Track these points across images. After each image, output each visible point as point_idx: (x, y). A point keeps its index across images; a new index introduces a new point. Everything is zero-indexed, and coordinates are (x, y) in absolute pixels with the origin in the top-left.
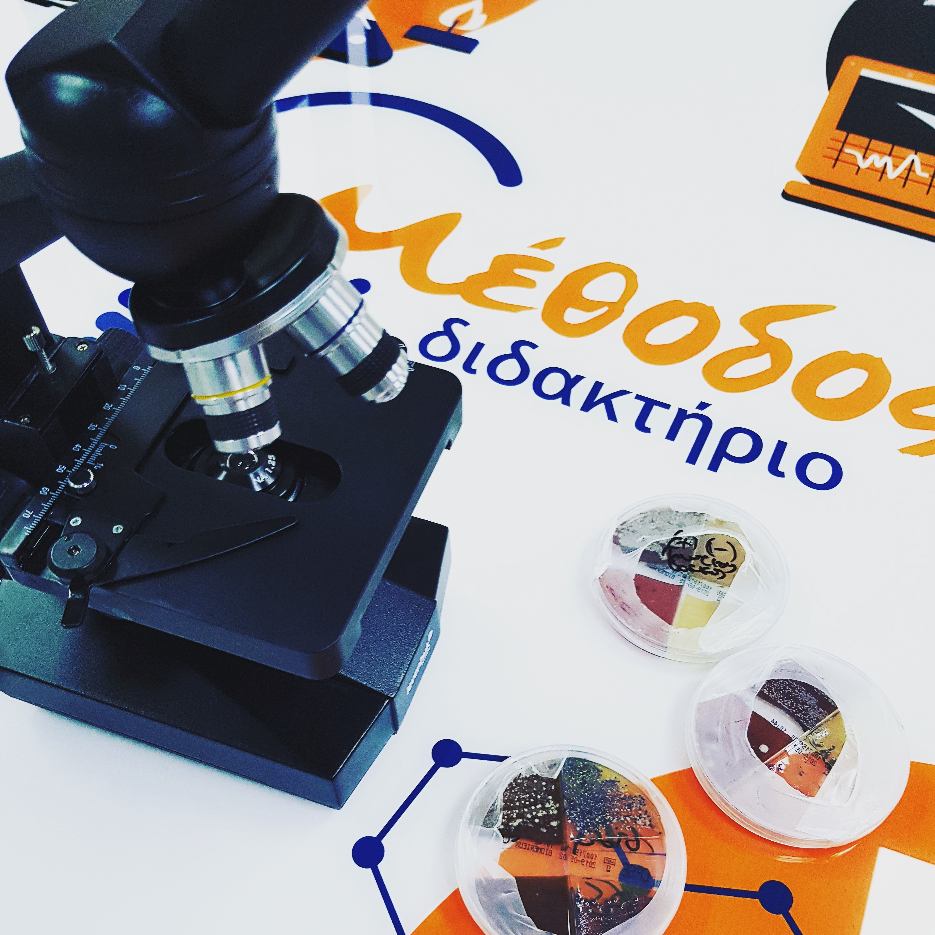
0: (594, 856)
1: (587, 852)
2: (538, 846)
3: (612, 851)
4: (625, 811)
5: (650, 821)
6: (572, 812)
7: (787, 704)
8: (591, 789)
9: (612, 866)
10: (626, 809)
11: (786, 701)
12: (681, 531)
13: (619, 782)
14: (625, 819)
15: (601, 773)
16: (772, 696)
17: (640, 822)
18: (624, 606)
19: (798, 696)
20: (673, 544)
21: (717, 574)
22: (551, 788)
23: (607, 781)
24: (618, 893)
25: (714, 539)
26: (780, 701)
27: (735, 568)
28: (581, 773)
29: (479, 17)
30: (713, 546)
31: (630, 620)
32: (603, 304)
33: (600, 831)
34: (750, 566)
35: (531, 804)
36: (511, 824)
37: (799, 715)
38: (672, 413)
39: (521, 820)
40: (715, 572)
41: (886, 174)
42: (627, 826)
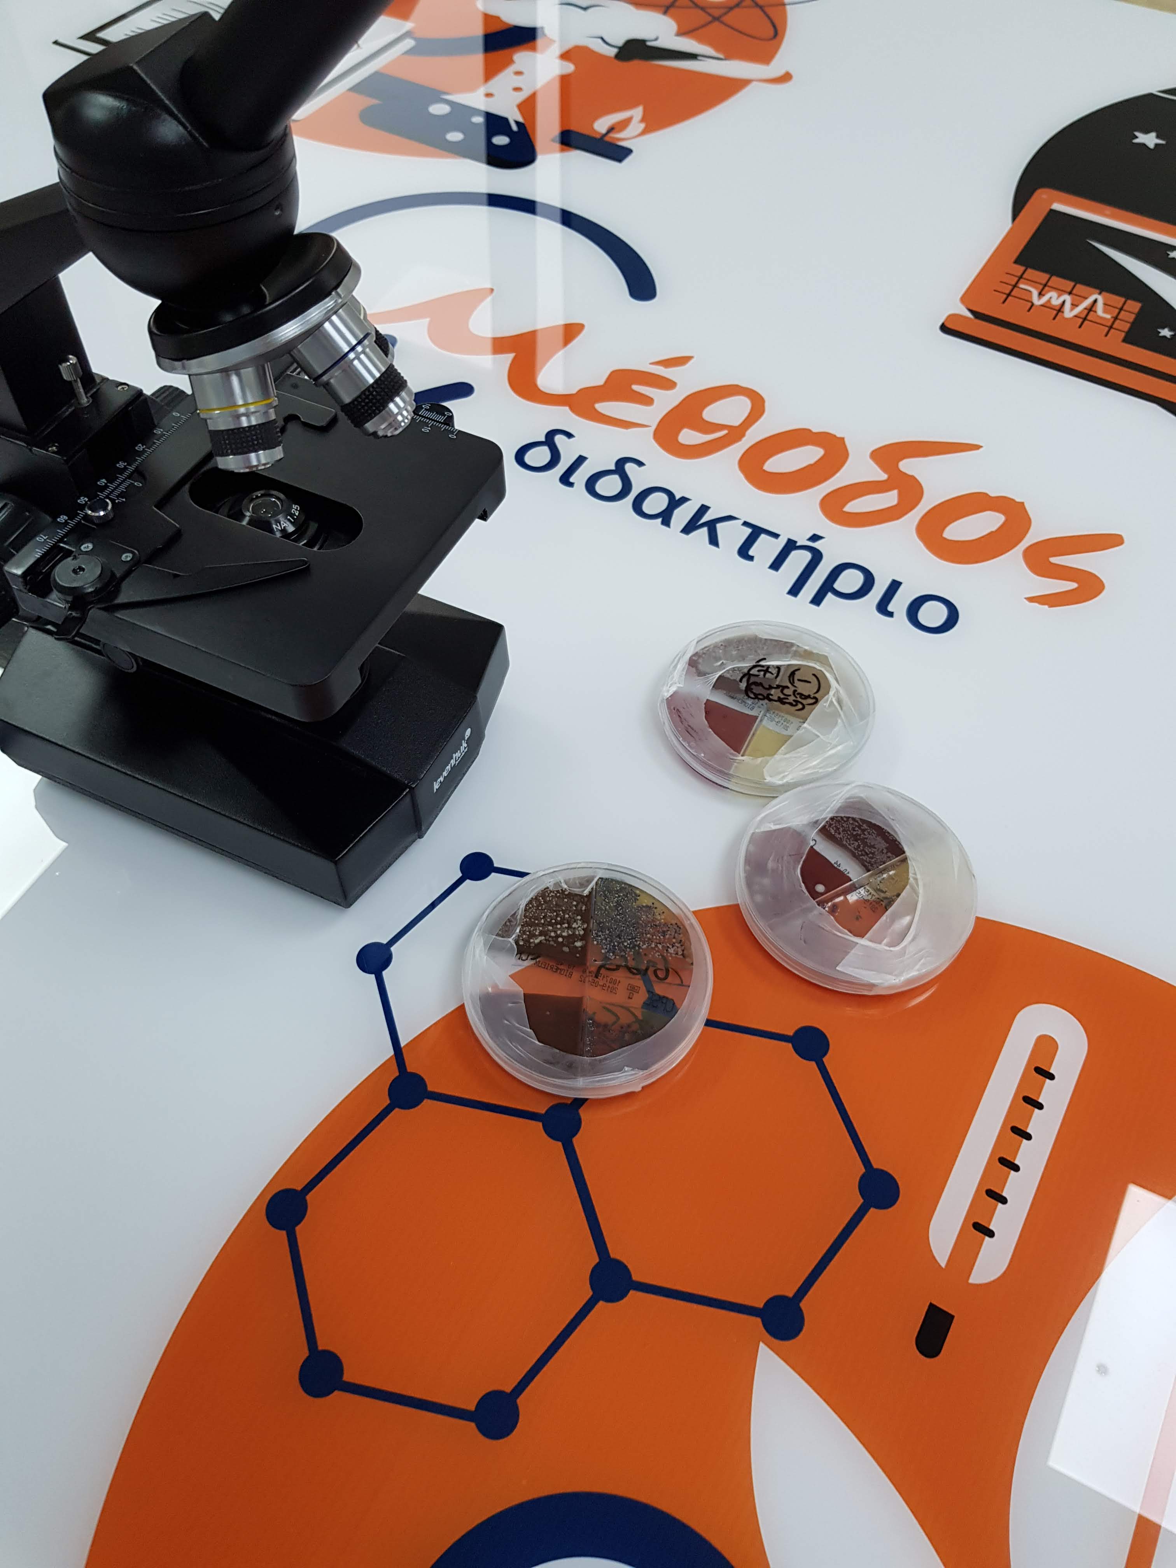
0: (618, 982)
1: (610, 977)
2: (558, 966)
3: (639, 979)
4: (658, 938)
5: (683, 951)
6: (600, 933)
7: (853, 846)
8: (624, 913)
9: (634, 993)
10: (659, 937)
11: (852, 842)
12: (765, 659)
13: (656, 908)
14: (656, 946)
15: (638, 898)
16: (837, 836)
17: (671, 951)
18: (690, 730)
19: (866, 839)
20: (752, 672)
21: (796, 705)
22: (582, 908)
23: (644, 907)
24: (637, 1020)
25: (799, 669)
26: (846, 841)
27: (816, 701)
28: (617, 896)
29: (636, 126)
30: (796, 677)
31: (693, 744)
32: (722, 427)
33: (627, 956)
34: (834, 700)
35: (556, 923)
36: (532, 941)
37: (865, 858)
38: (781, 543)
39: (543, 938)
40: (794, 703)
41: (1063, 312)
42: (657, 954)
